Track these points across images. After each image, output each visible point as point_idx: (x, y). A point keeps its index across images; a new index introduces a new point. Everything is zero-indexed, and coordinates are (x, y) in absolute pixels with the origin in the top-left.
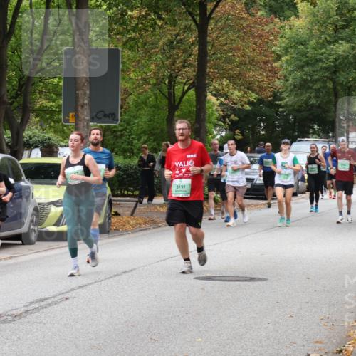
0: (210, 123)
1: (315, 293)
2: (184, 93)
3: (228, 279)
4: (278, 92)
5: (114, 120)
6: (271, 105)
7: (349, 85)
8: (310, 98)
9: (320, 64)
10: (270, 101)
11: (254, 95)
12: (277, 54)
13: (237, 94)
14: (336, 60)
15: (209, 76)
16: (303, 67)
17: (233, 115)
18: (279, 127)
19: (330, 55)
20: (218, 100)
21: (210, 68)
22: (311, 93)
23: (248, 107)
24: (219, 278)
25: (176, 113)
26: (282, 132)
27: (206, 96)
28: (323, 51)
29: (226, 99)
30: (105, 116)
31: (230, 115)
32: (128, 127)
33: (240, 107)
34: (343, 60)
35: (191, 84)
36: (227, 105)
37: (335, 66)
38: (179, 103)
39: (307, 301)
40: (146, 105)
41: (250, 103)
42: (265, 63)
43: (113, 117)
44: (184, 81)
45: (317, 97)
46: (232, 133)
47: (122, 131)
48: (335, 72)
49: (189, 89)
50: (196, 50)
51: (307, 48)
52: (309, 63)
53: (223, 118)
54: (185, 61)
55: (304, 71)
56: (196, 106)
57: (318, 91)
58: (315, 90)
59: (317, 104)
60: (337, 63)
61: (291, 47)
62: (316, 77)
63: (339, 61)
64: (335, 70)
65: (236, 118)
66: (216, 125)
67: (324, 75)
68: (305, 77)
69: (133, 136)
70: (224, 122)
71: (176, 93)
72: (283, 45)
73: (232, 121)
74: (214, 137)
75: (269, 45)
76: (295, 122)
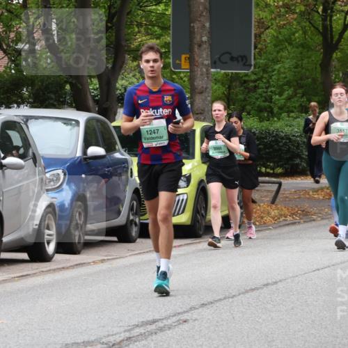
5: (244, 65)
25: (334, 55)
30: (232, 59)
32: (265, 75)
38: (339, 41)
40: (290, 44)
43: (244, 61)
44: (346, 9)
47: (255, 81)
69: (273, 89)
71: (334, 25)
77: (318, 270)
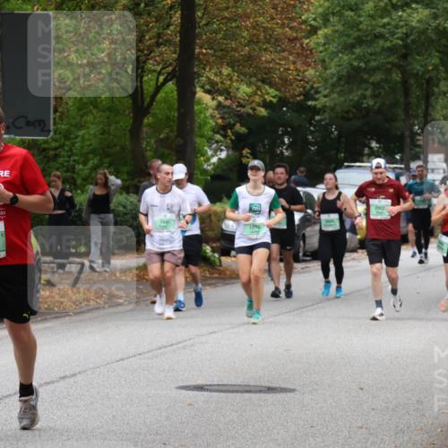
0: (202, 136)
1: (373, 413)
2: (158, 88)
3: (231, 389)
4: (312, 87)
5: (42, 130)
6: (301, 108)
7: (427, 76)
8: (364, 97)
9: (381, 42)
10: (298, 102)
11: (272, 91)
12: (311, 25)
13: (244, 90)
14: (407, 35)
15: (200, 60)
16: (353, 46)
17: (238, 126)
18: (313, 145)
19: (397, 27)
20: (213, 99)
21: (201, 48)
22: (366, 90)
23: (263, 112)
24: (217, 388)
25: (146, 121)
26: (318, 152)
27: (195, 93)
28: (386, 20)
29: (226, 99)
30: (28, 124)
31: (234, 125)
32: (67, 143)
33: (251, 111)
34: (419, 37)
35: (169, 74)
36: (229, 107)
37: (406, 46)
38: (151, 103)
39: (360, 425)
40: (96, 107)
41: (266, 105)
42: (292, 41)
43: (41, 126)
44: (159, 68)
45: (375, 96)
46: (237, 153)
47: (56, 149)
48: (405, 56)
49: (166, 81)
50: (177, 17)
51: (359, 16)
52: (364, 41)
53: (222, 129)
54: (159, 36)
55: (354, 53)
56: (179, 109)
57: (376, 85)
58: (373, 83)
59: (376, 107)
60: (409, 41)
61: (333, 14)
62: (374, 64)
63: (412, 37)
64: (405, 53)
65: (243, 130)
66: (210, 140)
67: (387, 60)
68: (355, 64)
69: (76, 158)
70: (225, 136)
71: (145, 87)
72: (320, 10)
73: (237, 135)
74: (208, 160)
75: (298, 10)
76: (340, 135)
77: (123, 360)
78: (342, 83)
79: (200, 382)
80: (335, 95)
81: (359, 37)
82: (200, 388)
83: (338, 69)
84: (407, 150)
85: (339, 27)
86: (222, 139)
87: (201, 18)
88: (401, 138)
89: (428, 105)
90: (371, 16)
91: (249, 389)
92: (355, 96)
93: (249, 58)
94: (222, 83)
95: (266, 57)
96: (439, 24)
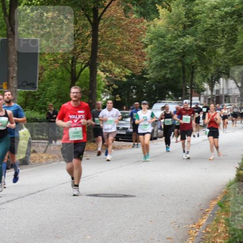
0: (99, 90)
2: (82, 70)
3: (109, 196)
4: (145, 69)
5: (33, 87)
6: (141, 78)
7: (192, 65)
8: (166, 73)
9: (174, 51)
10: (139, 75)
11: (129, 71)
12: (145, 44)
13: (117, 70)
14: (184, 48)
15: (99, 58)
16: (162, 52)
17: (115, 85)
18: (145, 93)
19: (180, 44)
20: (105, 74)
21: (100, 53)
22: (167, 70)
23: (125, 79)
27: (97, 72)
28: (176, 42)
29: (110, 74)
30: (28, 85)
31: (113, 85)
32: (44, 92)
33: (120, 79)
34: (189, 49)
35: (86, 64)
36: (111, 78)
37: (184, 52)
38: (78, 76)
39: (162, 211)
40: (56, 78)
41: (126, 77)
42: (137, 50)
43: (33, 85)
44: (82, 61)
45: (171, 73)
46: (113, 97)
47: (39, 95)
48: (183, 56)
49: (85, 67)
50: (90, 40)
51: (165, 40)
52: (166, 50)
53: (108, 86)
54: (83, 48)
55: (162, 55)
56: (90, 79)
57: (172, 68)
58: (170, 68)
59: (171, 78)
61: (155, 39)
62: (171, 60)
63: (186, 49)
65: (117, 87)
66: (103, 92)
67: (176, 58)
68: (163, 60)
69: (47, 99)
70: (109, 90)
71: (77, 69)
72: (149, 37)
73: (114, 89)
74: (101, 100)
75: (140, 37)
76: (156, 90)
77: (64, 183)
78: (157, 67)
79: (96, 193)
80: (155, 73)
81: (165, 48)
82: (96, 195)
83: (156, 62)
84: (183, 95)
85: (157, 45)
86: (108, 91)
87: (100, 41)
88: (181, 91)
89: (192, 77)
90: (169, 40)
91: (116, 196)
92: (163, 73)
93: (120, 57)
94: (108, 67)
95: (126, 57)
96: (197, 44)
